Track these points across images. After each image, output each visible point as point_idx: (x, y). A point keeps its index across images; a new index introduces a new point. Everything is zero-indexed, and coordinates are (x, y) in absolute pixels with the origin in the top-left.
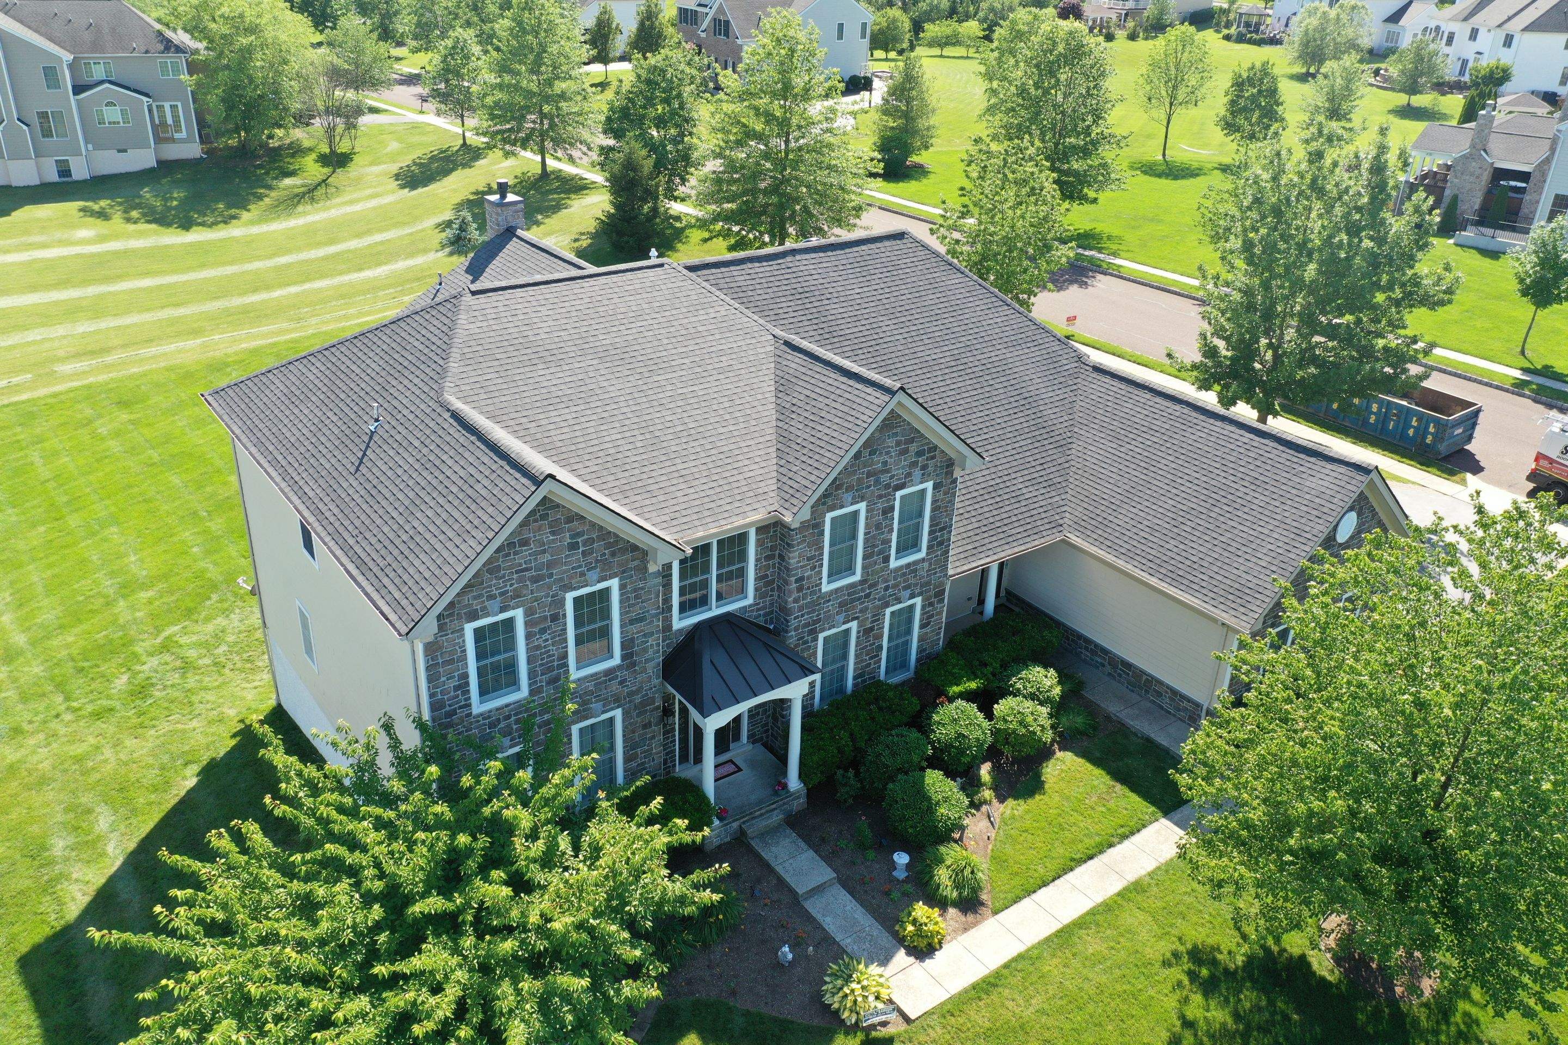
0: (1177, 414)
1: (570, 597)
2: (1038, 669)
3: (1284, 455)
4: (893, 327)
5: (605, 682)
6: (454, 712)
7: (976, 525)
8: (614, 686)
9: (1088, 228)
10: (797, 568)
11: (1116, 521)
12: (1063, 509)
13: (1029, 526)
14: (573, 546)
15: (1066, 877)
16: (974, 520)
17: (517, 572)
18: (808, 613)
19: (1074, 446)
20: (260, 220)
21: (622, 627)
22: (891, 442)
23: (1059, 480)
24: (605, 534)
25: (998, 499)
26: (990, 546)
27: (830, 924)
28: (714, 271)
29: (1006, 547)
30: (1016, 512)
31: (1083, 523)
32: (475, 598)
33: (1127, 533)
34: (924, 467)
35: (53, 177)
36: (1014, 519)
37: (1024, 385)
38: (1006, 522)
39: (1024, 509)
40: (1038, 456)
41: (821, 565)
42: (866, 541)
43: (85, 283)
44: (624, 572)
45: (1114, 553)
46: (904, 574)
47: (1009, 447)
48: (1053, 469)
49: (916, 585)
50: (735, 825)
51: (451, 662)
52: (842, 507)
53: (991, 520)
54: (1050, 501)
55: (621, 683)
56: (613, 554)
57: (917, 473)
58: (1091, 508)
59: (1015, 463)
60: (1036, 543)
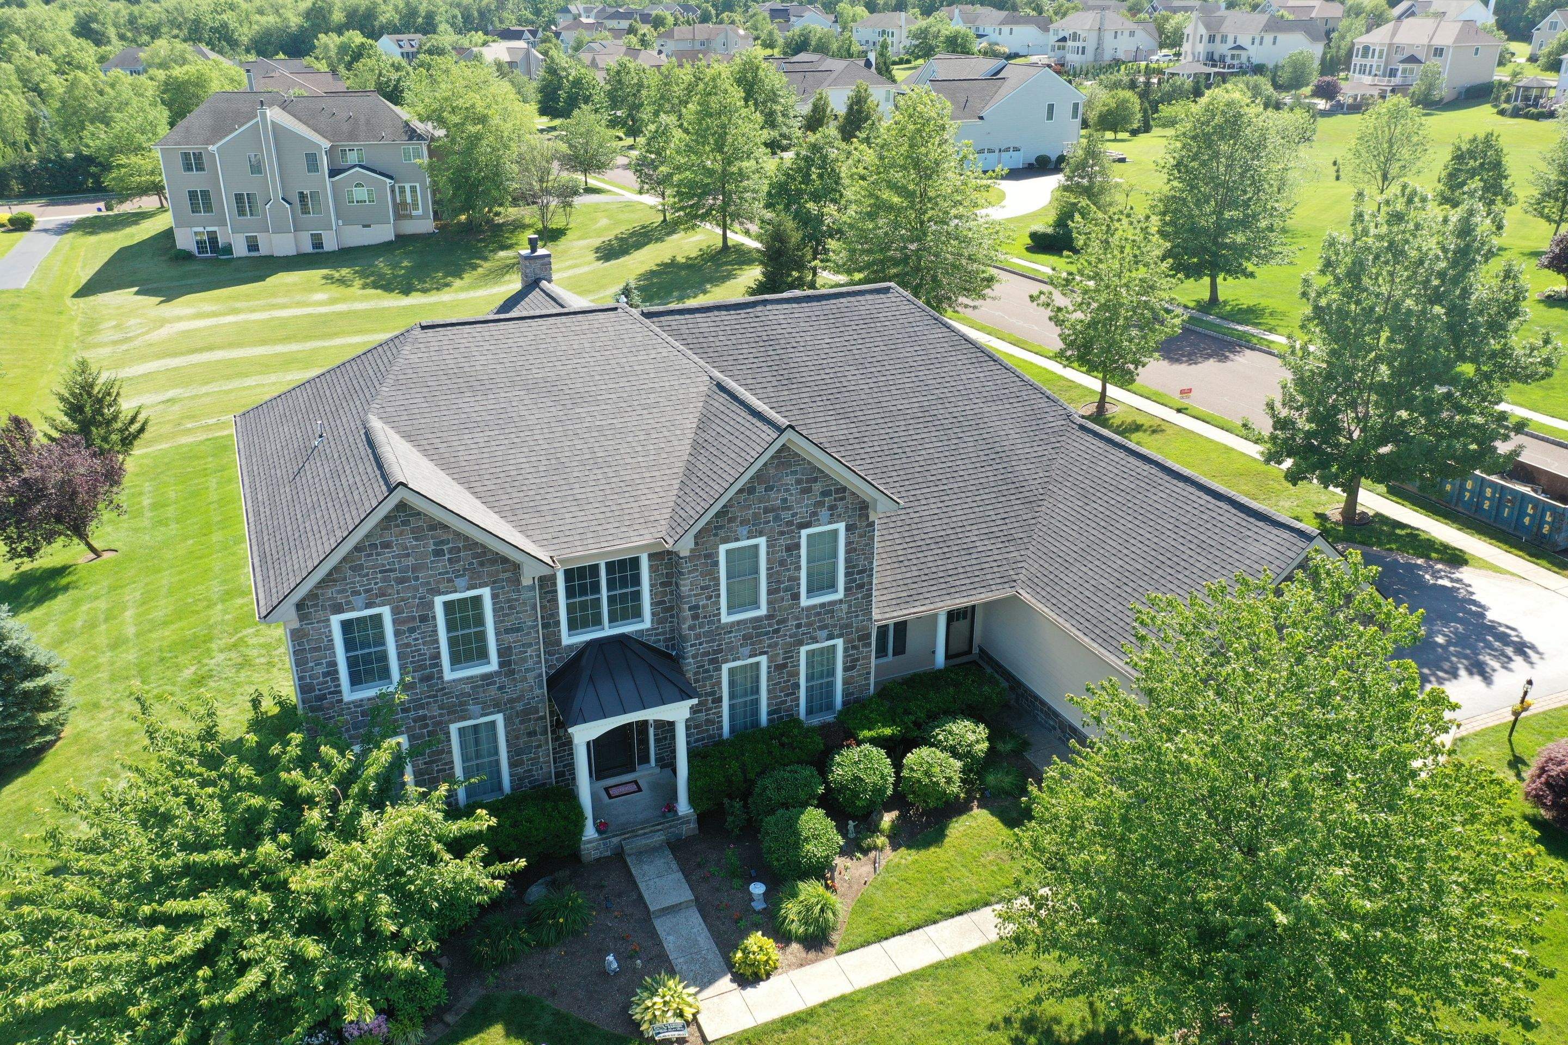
0: (1145, 474)
1: (439, 601)
2: (967, 723)
3: (1235, 519)
4: (859, 377)
5: (483, 686)
6: (323, 697)
7: (916, 573)
8: (493, 691)
9: (1251, 304)
10: (690, 596)
11: (1066, 579)
12: (1020, 565)
13: (977, 579)
14: (438, 553)
15: (926, 929)
16: (914, 568)
17: (381, 572)
18: (707, 642)
19: (1045, 503)
20: (471, 287)
21: (497, 634)
22: (790, 480)
23: (1021, 535)
24: (471, 544)
25: (946, 550)
26: (928, 595)
27: (670, 943)
28: (677, 317)
29: (948, 597)
30: (964, 564)
31: (1036, 580)
32: (339, 592)
33: (1074, 592)
34: (832, 508)
35: (308, 248)
36: (961, 570)
37: (998, 439)
38: (950, 572)
39: (974, 562)
40: (1001, 511)
41: (718, 596)
42: (769, 576)
43: (308, 338)
44: (494, 582)
45: (1058, 611)
46: (819, 614)
47: (969, 500)
48: (1016, 525)
49: (835, 626)
50: (615, 840)
51: (318, 649)
52: (737, 540)
53: (934, 570)
54: (1006, 556)
55: (500, 688)
56: (482, 564)
57: (824, 513)
58: (1046, 565)
59: (972, 516)
60: (982, 596)
